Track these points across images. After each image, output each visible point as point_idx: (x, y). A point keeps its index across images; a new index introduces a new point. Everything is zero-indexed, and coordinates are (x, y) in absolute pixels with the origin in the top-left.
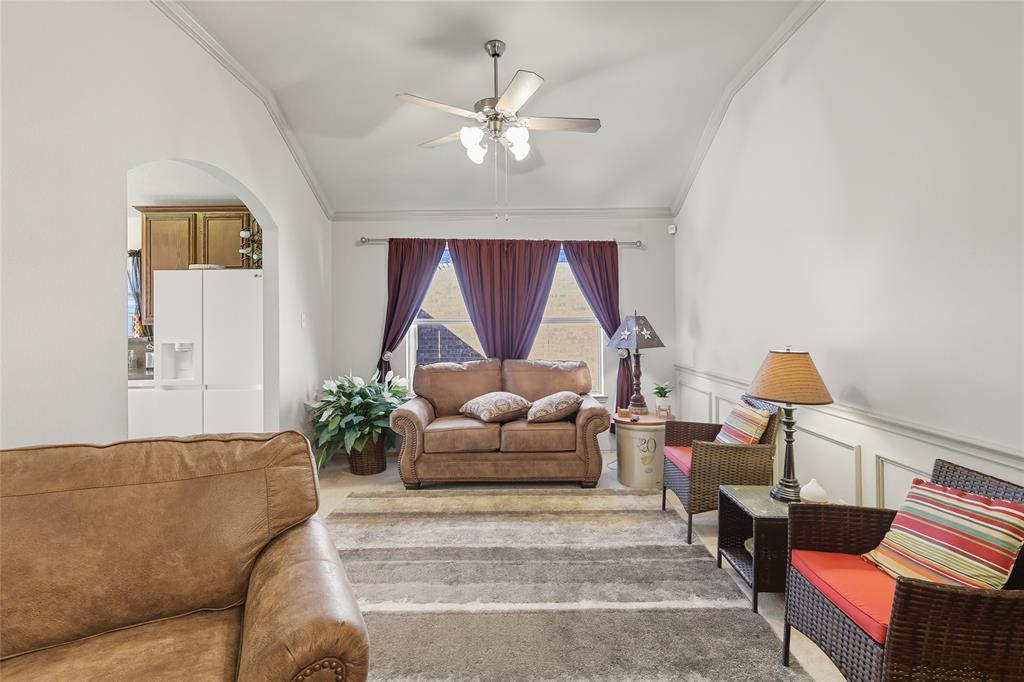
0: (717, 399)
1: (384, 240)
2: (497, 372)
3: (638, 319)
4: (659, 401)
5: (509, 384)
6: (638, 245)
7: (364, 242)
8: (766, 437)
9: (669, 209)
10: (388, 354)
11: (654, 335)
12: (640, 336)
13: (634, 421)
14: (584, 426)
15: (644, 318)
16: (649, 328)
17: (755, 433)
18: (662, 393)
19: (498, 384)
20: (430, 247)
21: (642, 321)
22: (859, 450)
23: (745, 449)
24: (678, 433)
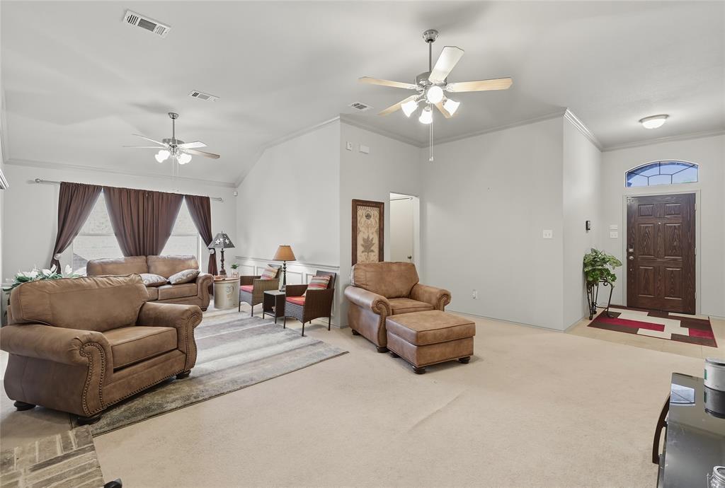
0: (257, 268)
1: (57, 183)
2: (145, 263)
3: (223, 235)
4: (233, 271)
5: (152, 269)
6: (220, 199)
7: (38, 182)
8: (277, 276)
9: (234, 184)
10: (59, 255)
11: (230, 242)
12: (225, 243)
13: (224, 280)
14: (202, 284)
15: (226, 235)
16: (228, 239)
17: (273, 275)
18: (234, 267)
19: (146, 270)
20: (91, 190)
21: (225, 236)
22: (302, 274)
23: (271, 280)
24: (245, 281)
